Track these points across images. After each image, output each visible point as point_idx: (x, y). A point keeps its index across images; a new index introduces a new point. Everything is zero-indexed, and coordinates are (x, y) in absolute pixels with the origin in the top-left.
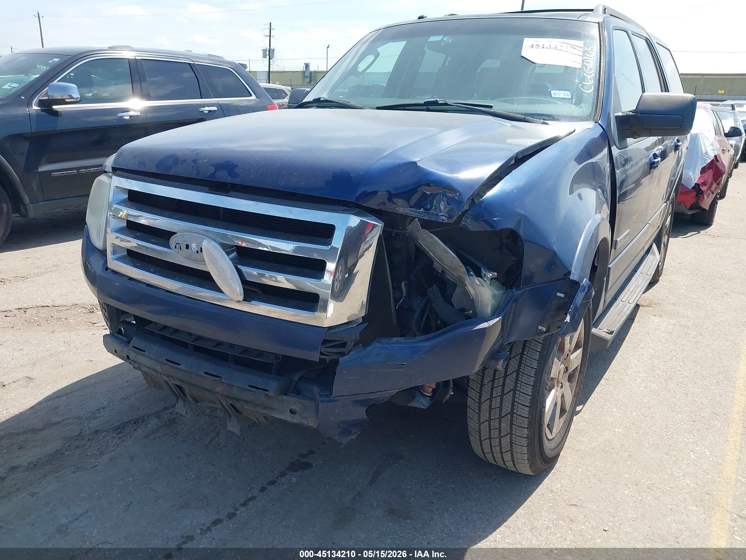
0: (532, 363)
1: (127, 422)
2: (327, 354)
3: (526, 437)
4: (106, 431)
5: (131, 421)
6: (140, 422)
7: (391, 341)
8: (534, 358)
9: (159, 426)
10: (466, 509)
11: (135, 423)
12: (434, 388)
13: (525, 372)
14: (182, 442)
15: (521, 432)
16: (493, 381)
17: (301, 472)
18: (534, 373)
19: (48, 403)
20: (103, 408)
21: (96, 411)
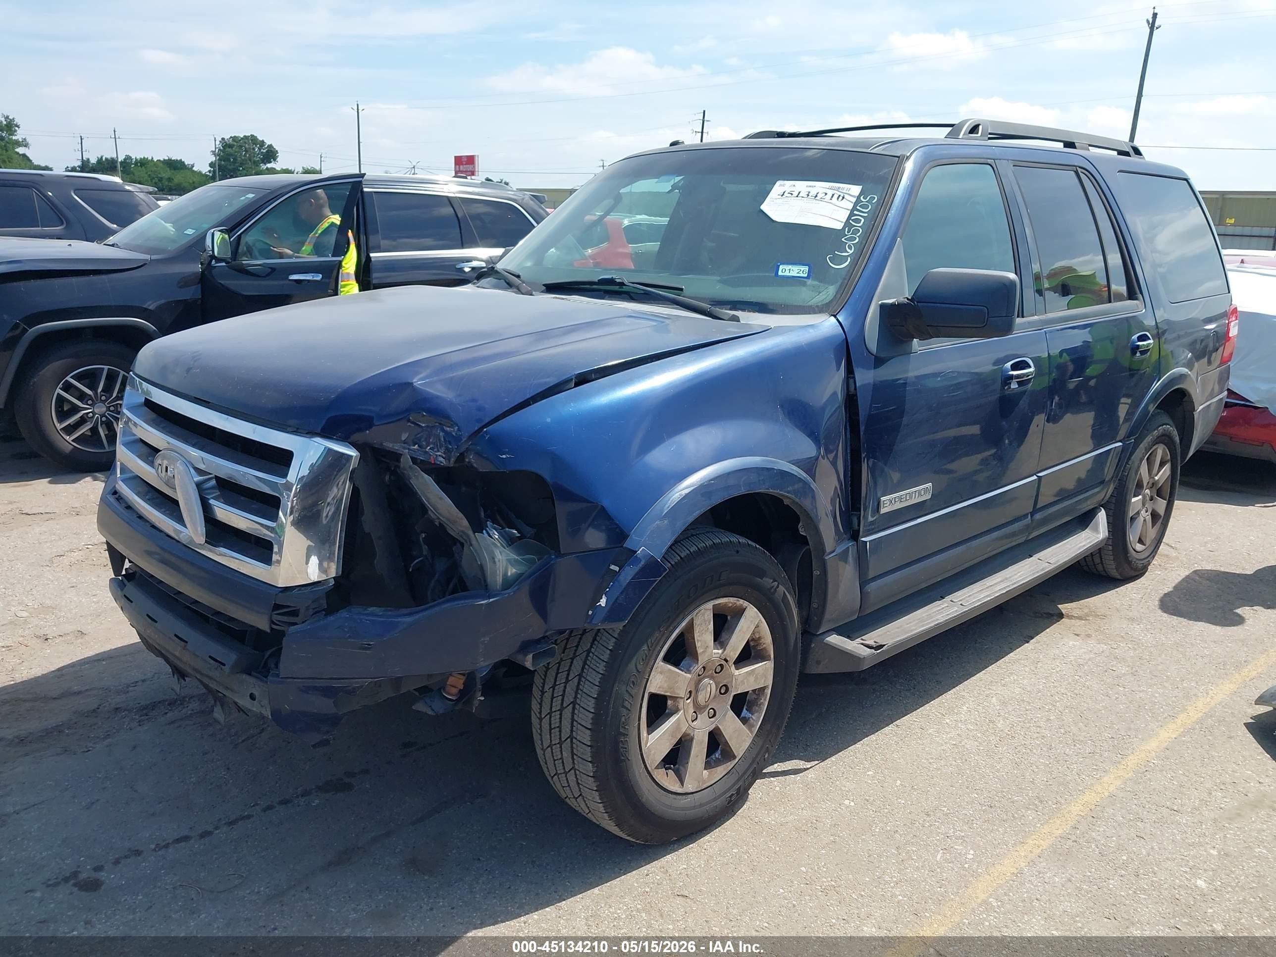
0: (598, 665)
1: (159, 702)
2: (278, 623)
3: (592, 775)
4: (128, 710)
5: (164, 701)
6: (177, 704)
7: (366, 612)
8: (602, 657)
9: (195, 711)
10: (518, 876)
11: (169, 704)
12: (462, 688)
13: (588, 678)
14: (210, 735)
15: (585, 767)
16: (553, 687)
17: (333, 794)
18: (599, 680)
19: (82, 667)
20: (143, 681)
21: (133, 683)
